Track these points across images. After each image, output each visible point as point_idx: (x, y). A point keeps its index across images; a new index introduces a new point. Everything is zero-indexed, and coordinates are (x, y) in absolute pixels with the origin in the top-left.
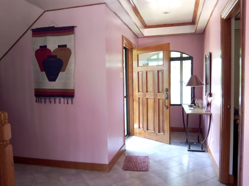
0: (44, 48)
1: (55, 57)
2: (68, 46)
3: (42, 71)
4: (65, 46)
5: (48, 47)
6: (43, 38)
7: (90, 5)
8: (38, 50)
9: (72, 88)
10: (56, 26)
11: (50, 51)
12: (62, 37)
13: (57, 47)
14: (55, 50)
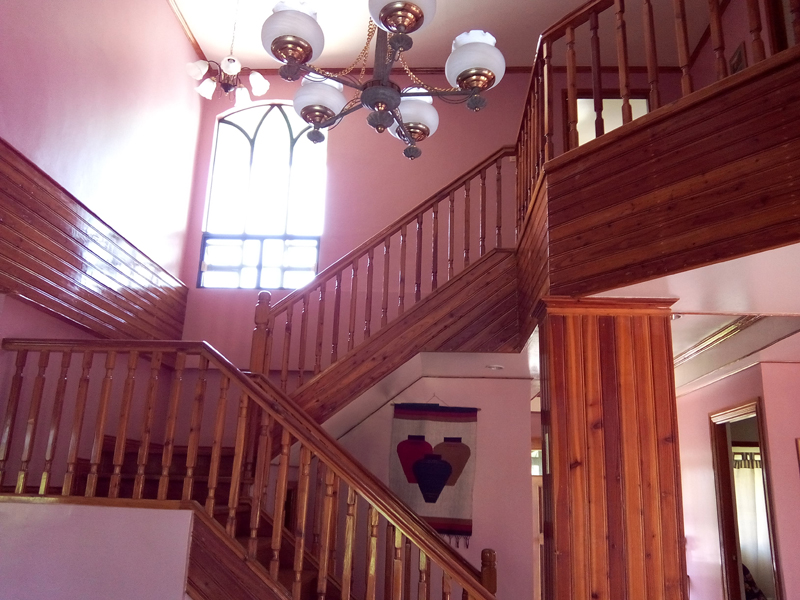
0: (417, 441)
1: (438, 457)
2: (463, 441)
3: (410, 481)
4: (459, 440)
5: (426, 440)
6: (416, 421)
7: (507, 378)
8: (404, 442)
9: (468, 517)
10: (441, 404)
11: (430, 446)
12: (452, 424)
13: (443, 441)
14: (438, 446)
